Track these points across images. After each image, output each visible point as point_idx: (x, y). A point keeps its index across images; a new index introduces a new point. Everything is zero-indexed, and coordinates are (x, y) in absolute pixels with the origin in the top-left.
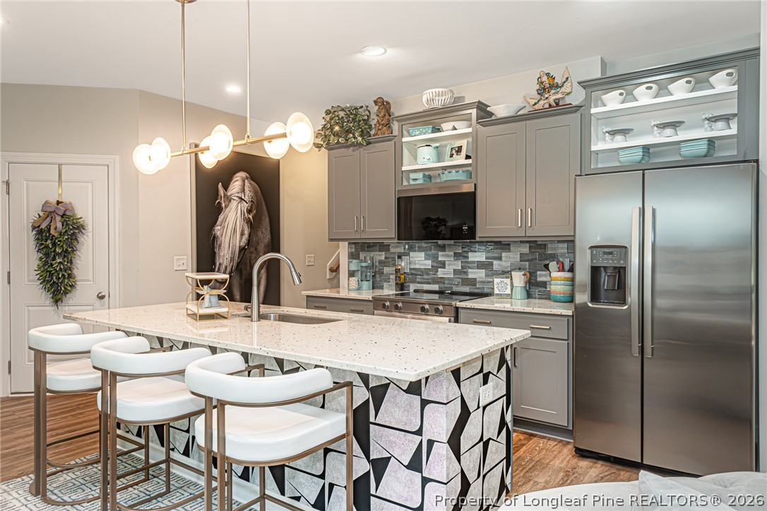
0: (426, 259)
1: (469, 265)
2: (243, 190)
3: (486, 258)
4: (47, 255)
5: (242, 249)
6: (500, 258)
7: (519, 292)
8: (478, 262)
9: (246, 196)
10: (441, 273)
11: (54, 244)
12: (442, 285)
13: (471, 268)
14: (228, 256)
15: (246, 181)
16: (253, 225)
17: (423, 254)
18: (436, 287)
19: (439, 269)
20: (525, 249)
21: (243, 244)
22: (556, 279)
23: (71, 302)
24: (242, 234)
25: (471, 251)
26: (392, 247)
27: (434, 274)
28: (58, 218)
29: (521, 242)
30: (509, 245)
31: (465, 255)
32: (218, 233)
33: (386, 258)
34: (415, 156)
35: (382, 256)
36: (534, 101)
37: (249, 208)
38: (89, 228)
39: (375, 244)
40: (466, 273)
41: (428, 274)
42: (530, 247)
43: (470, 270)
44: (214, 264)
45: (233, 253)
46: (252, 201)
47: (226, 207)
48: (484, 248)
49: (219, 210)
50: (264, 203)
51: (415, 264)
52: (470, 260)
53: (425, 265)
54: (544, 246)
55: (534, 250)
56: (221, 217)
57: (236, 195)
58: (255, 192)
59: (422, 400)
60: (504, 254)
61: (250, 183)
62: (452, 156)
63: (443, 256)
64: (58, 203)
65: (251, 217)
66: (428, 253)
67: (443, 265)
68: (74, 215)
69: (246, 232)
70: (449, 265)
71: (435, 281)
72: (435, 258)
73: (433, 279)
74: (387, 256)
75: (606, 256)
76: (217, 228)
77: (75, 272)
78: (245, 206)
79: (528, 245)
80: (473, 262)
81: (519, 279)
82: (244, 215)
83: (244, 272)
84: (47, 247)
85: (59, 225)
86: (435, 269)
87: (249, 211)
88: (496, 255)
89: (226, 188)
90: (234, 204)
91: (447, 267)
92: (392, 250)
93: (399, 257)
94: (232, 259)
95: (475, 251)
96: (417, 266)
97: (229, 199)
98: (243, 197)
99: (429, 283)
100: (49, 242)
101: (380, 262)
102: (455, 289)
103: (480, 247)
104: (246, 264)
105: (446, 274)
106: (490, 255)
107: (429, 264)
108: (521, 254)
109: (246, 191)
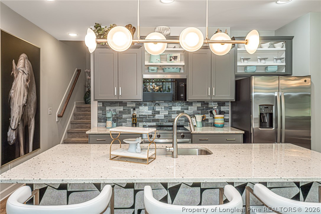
0: (149, 110)
1: (172, 112)
2: (24, 67)
3: (181, 109)
5: (24, 106)
6: (187, 109)
7: (199, 125)
8: (177, 111)
9: (26, 70)
10: (157, 117)
12: (157, 123)
13: (173, 114)
14: (17, 111)
15: (26, 60)
16: (29, 89)
18: (154, 124)
19: (156, 115)
20: (199, 105)
21: (24, 102)
24: (24, 96)
25: (173, 106)
26: (128, 104)
27: (153, 117)
29: (198, 102)
30: (192, 103)
31: (171, 108)
33: (124, 110)
35: (121, 109)
37: (27, 78)
39: (117, 103)
40: (171, 117)
41: (149, 117)
42: (201, 104)
43: (173, 115)
44: (11, 117)
45: (20, 109)
46: (28, 74)
47: (16, 77)
48: (180, 104)
50: (33, 76)
51: (143, 112)
52: (173, 110)
53: (148, 113)
54: (207, 104)
55: (203, 105)
56: (14, 84)
57: (21, 69)
58: (30, 69)
60: (189, 107)
61: (28, 62)
62: (171, 60)
63: (158, 108)
65: (28, 84)
66: (149, 107)
67: (158, 113)
69: (26, 94)
70: (162, 112)
71: (154, 121)
72: (153, 109)
73: (152, 120)
74: (124, 108)
76: (12, 91)
78: (25, 76)
79: (200, 103)
80: (175, 111)
81: (199, 118)
82: (25, 83)
83: (24, 121)
86: (154, 115)
87: (27, 80)
88: (186, 108)
89: (16, 64)
90: (20, 75)
91: (160, 113)
92: (128, 105)
93: (134, 109)
94: (19, 113)
95: (175, 106)
96: (144, 114)
98: (24, 71)
99: (150, 122)
101: (120, 112)
102: (165, 124)
103: (178, 104)
104: (26, 115)
105: (160, 117)
106: (183, 107)
107: (150, 112)
108: (197, 107)
109: (26, 68)
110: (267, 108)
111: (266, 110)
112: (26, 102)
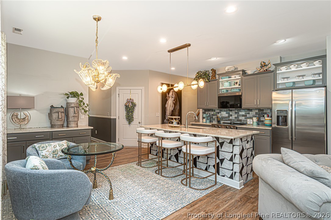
0: (226, 114)
2: (173, 95)
4: (128, 112)
5: (172, 111)
6: (249, 114)
7: (255, 124)
10: (231, 118)
11: (130, 109)
12: (231, 121)
14: (169, 113)
15: (173, 92)
16: (175, 104)
17: (225, 112)
18: (229, 122)
20: (257, 111)
21: (172, 109)
22: (267, 119)
23: (133, 124)
24: (172, 107)
28: (131, 103)
29: (256, 109)
30: (252, 110)
31: (238, 113)
32: (167, 107)
34: (223, 85)
35: (213, 113)
36: (259, 70)
38: (137, 105)
39: (210, 110)
40: (239, 118)
41: (226, 118)
44: (166, 115)
45: (170, 112)
46: (175, 98)
47: (169, 99)
48: (244, 111)
49: (167, 100)
51: (223, 115)
52: (240, 114)
53: (226, 115)
54: (263, 110)
55: (260, 111)
56: (167, 102)
57: (171, 96)
58: (176, 95)
59: (233, 145)
60: (250, 112)
62: (234, 85)
63: (231, 113)
64: (130, 99)
65: (174, 102)
66: (227, 112)
67: (231, 115)
68: (134, 102)
69: (173, 106)
71: (229, 120)
72: (229, 113)
73: (228, 120)
75: (281, 113)
76: (166, 105)
77: (134, 116)
80: (241, 115)
81: (255, 120)
84: (128, 110)
85: (131, 105)
86: (229, 117)
87: (174, 100)
89: (168, 94)
90: (170, 98)
91: (233, 116)
92: (216, 111)
93: (218, 113)
94: (170, 113)
95: (241, 112)
96: (223, 116)
97: (169, 97)
99: (227, 121)
100: (128, 109)
101: (212, 115)
102: (235, 122)
106: (246, 113)
107: (227, 115)
108: (256, 112)
109: (174, 95)
110: (283, 112)
111: (282, 114)
112: (174, 109)
